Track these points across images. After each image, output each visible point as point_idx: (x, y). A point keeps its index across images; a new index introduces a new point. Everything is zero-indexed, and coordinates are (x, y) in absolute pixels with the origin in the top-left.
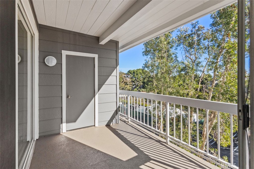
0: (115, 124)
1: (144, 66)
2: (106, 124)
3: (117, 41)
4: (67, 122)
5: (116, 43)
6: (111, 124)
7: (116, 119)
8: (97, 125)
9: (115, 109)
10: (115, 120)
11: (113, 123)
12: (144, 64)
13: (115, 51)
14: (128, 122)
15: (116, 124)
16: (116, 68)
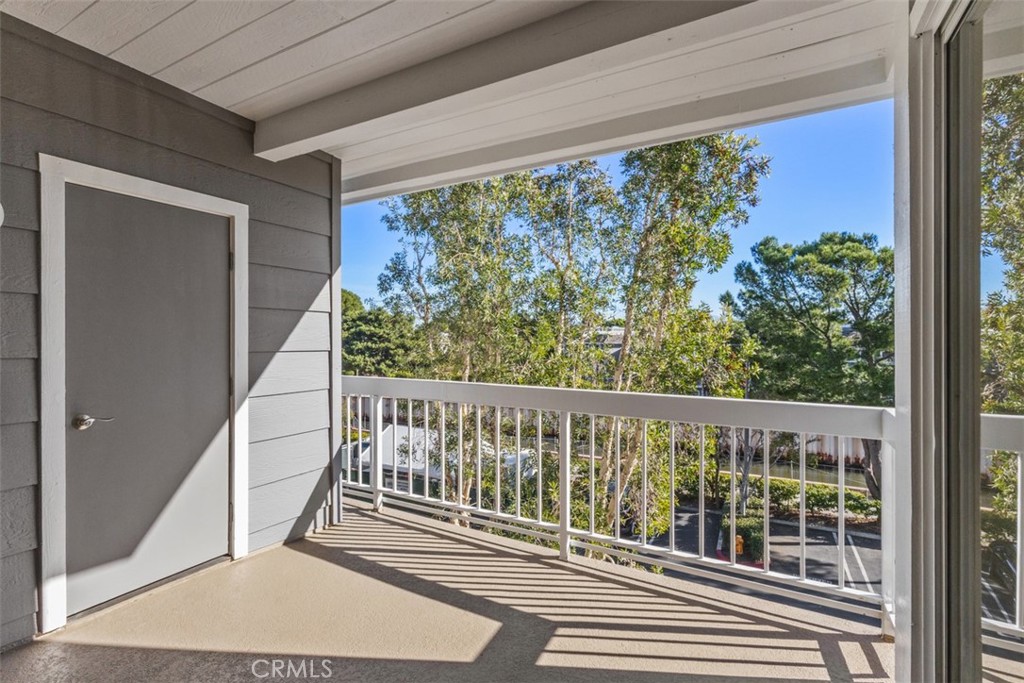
0: (324, 529)
1: (387, 272)
2: (285, 538)
3: (332, 156)
4: (73, 568)
5: (330, 165)
6: (309, 534)
7: (330, 503)
8: (241, 550)
9: (326, 462)
10: (325, 508)
11: (316, 527)
12: (387, 268)
13: (326, 202)
14: (375, 510)
15: (327, 527)
16: (330, 277)
